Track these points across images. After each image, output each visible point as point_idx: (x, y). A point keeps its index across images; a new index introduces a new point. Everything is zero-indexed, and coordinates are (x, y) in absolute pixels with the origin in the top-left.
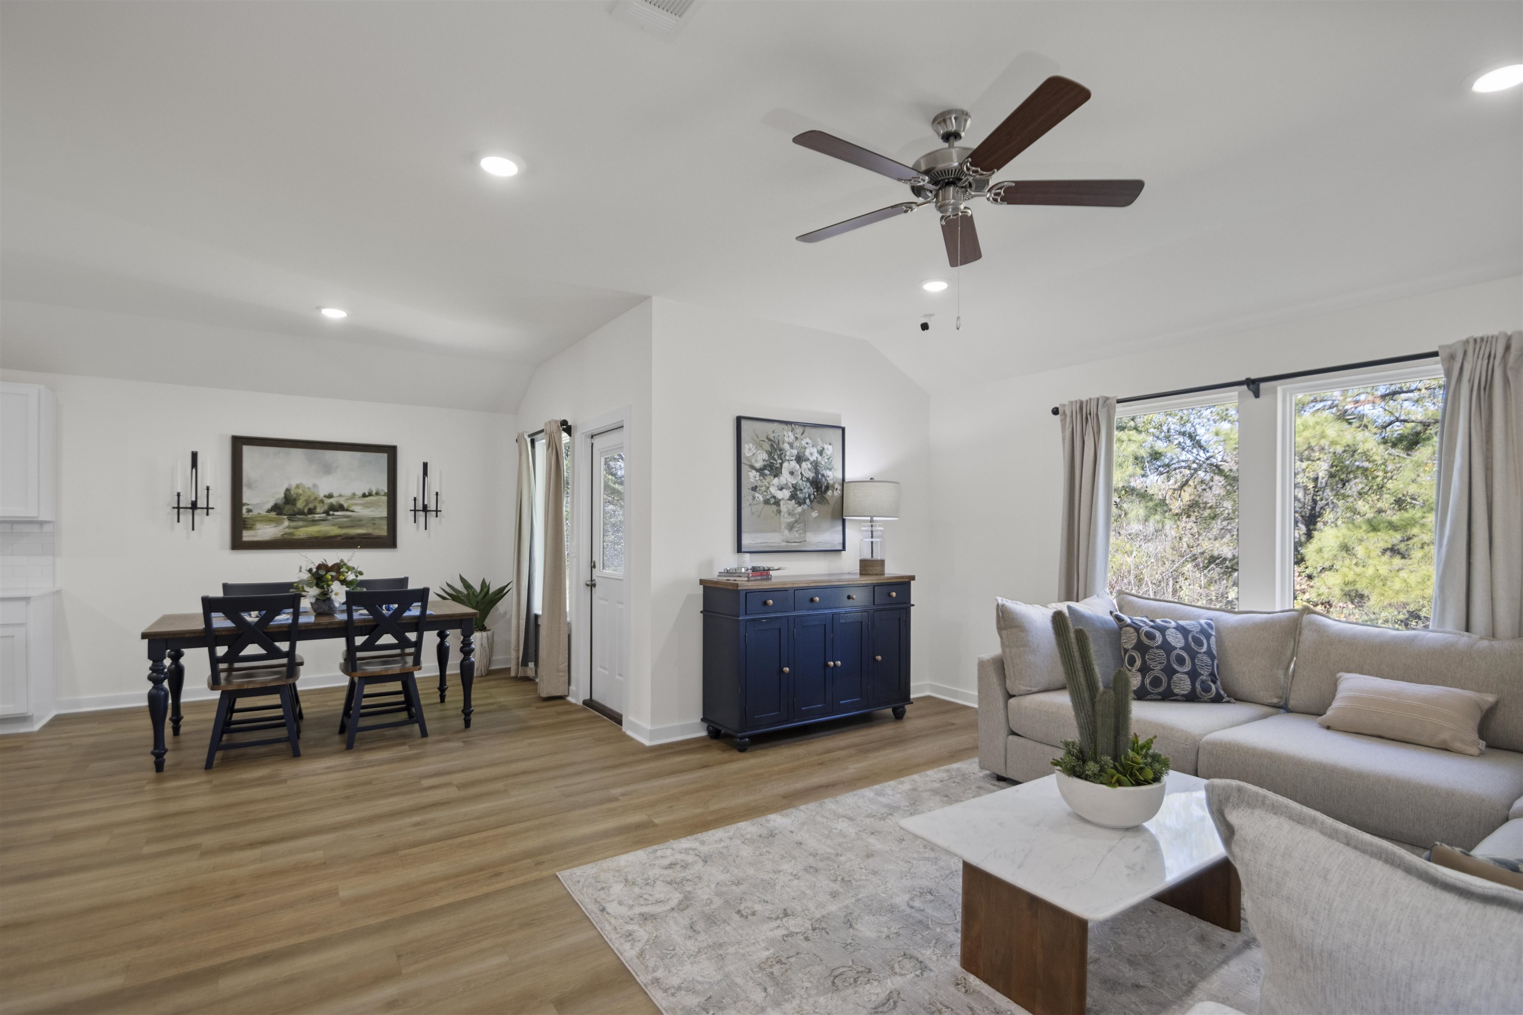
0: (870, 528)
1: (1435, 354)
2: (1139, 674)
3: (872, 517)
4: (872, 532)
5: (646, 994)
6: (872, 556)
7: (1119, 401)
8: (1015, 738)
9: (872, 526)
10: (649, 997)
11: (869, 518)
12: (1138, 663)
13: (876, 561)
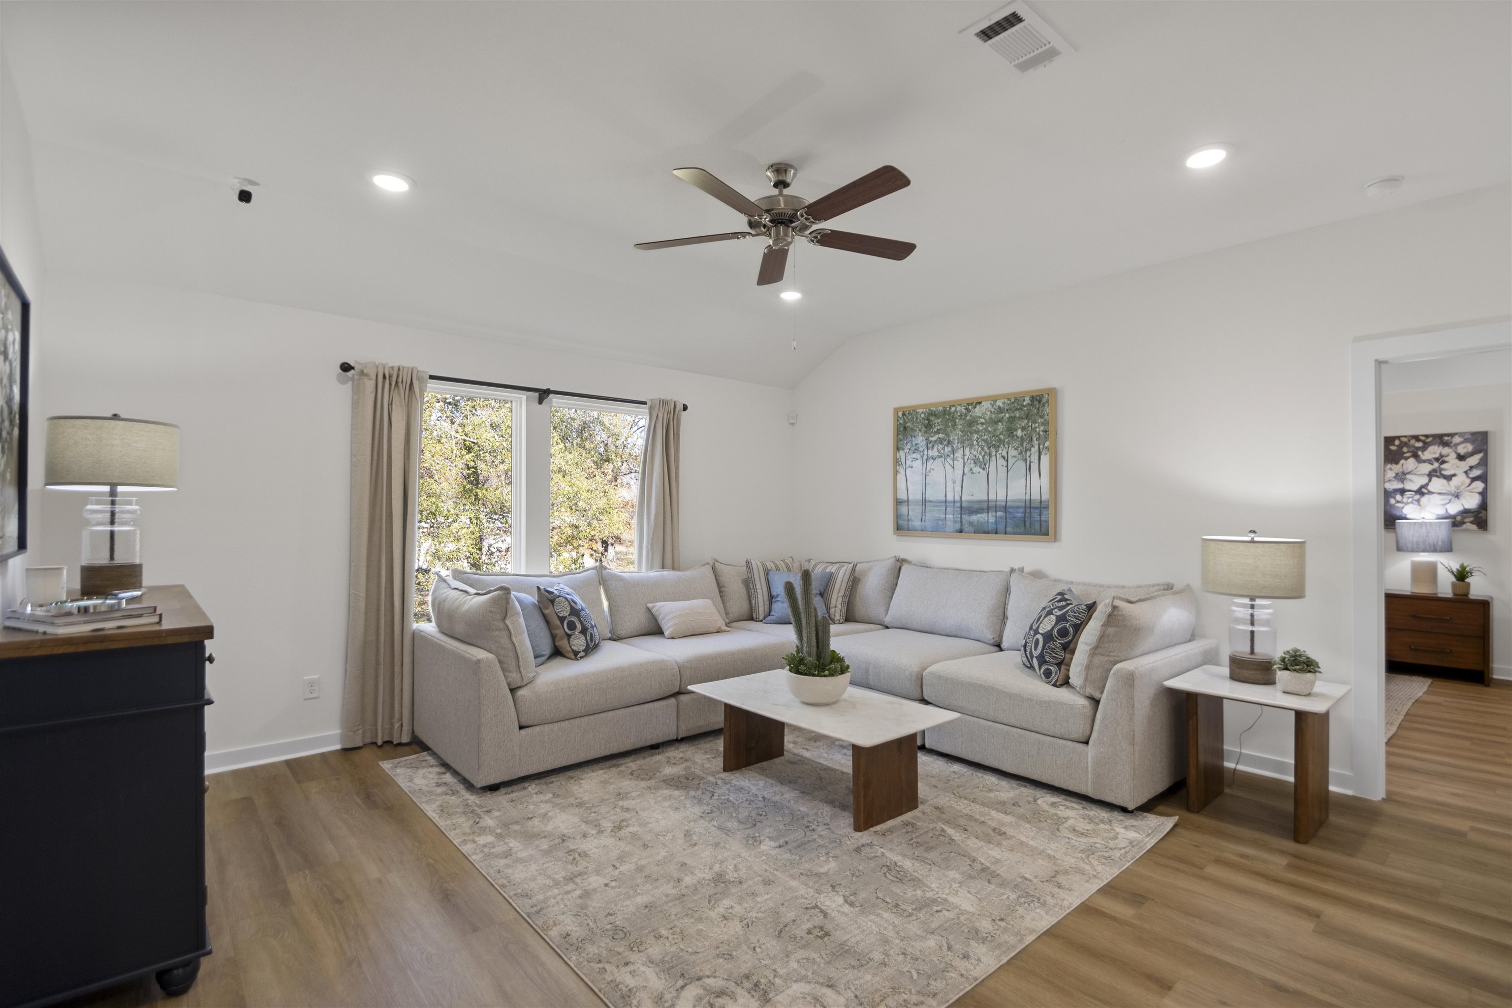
0: (108, 507)
1: (644, 403)
2: (581, 635)
3: (113, 486)
4: (113, 514)
5: (984, 980)
6: (112, 557)
7: (432, 377)
8: (529, 730)
9: (113, 503)
10: (987, 977)
11: (107, 488)
12: (579, 626)
13: (121, 567)
